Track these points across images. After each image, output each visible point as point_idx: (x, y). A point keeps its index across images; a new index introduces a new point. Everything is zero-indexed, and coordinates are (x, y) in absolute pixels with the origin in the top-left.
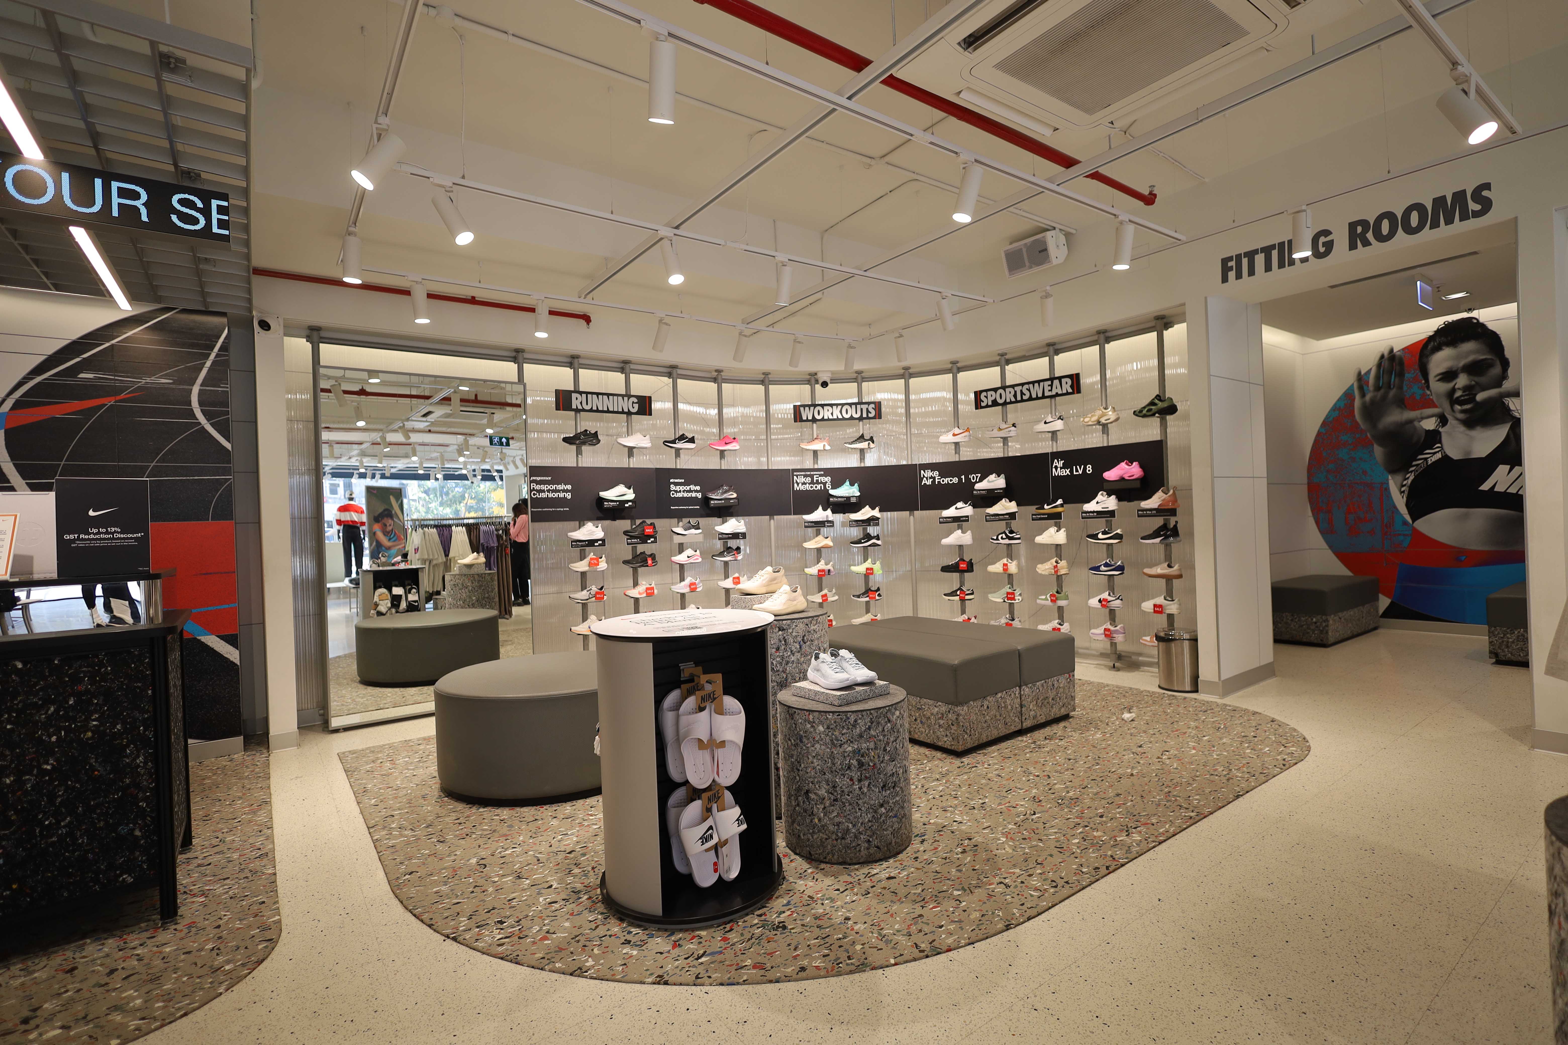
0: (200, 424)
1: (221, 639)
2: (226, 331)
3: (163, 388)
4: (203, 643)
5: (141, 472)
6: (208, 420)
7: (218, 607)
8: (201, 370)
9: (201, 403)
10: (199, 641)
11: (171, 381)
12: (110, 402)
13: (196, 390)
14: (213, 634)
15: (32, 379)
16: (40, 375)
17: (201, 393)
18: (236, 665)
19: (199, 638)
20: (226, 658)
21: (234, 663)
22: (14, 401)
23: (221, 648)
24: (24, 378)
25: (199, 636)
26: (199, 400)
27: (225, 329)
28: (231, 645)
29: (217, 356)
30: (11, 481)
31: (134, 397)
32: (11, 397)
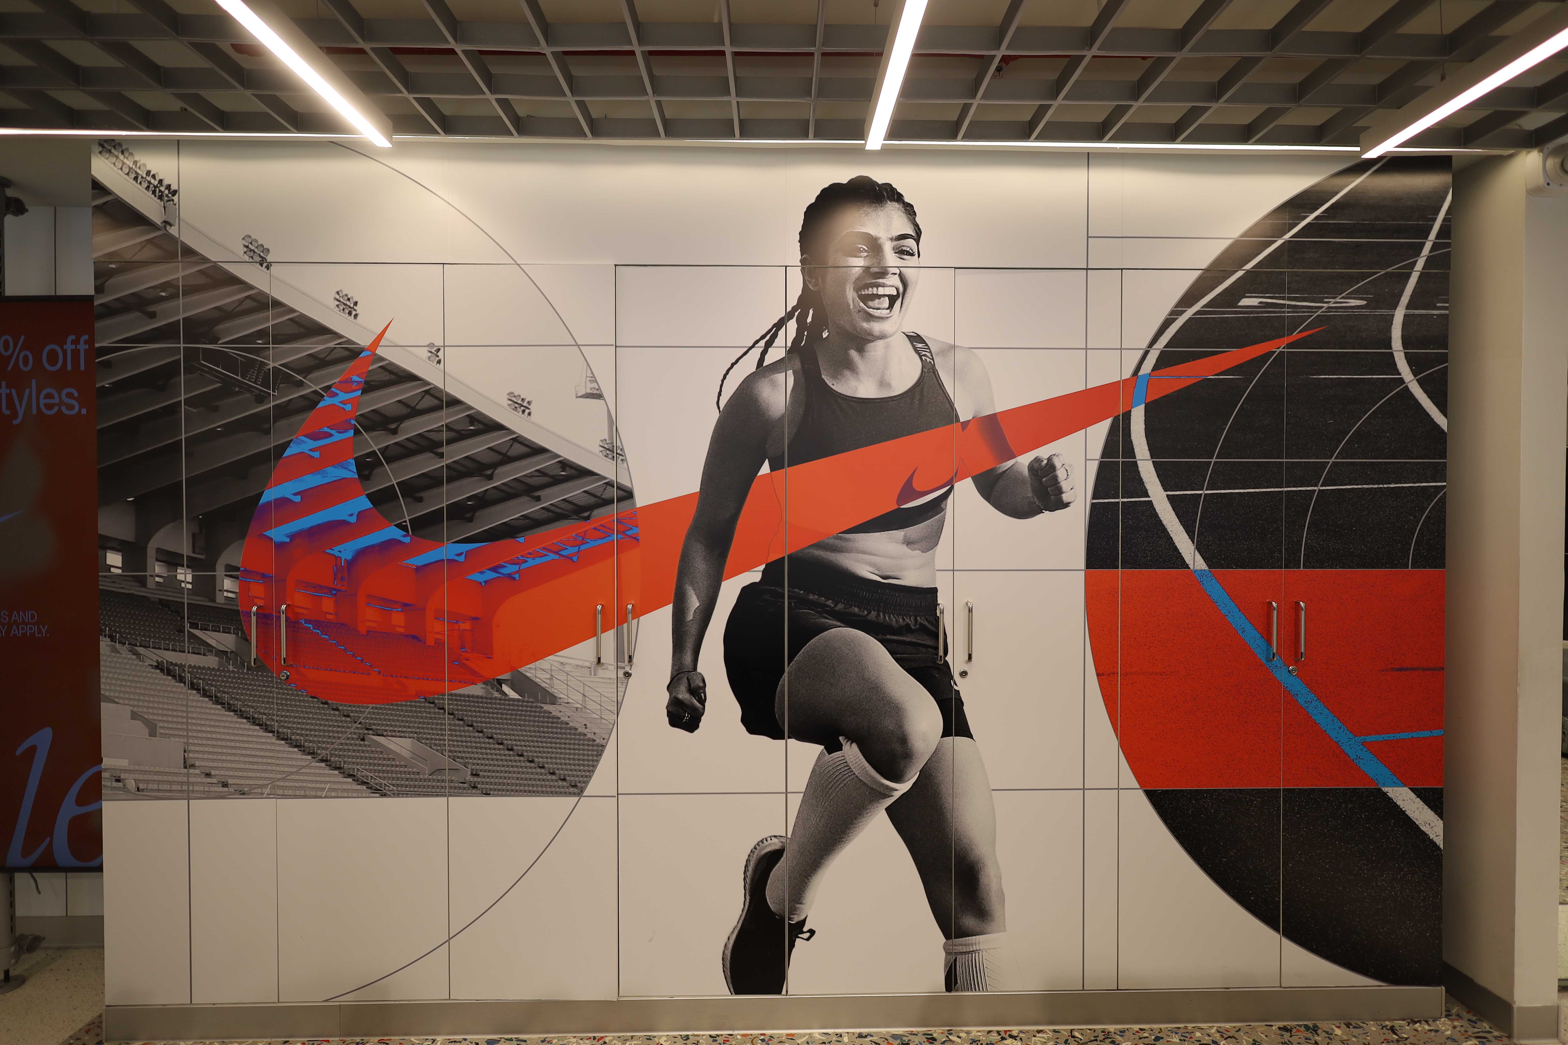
0: (1402, 381)
1: (1418, 796)
2: (1449, 197)
3: (1351, 317)
4: (1390, 799)
5: (1311, 475)
6: (1415, 374)
7: (1415, 735)
8: (1408, 276)
9: (1406, 343)
10: (1385, 794)
11: (1364, 303)
12: (1278, 346)
13: (1399, 315)
14: (1406, 786)
15: (1181, 313)
16: (1190, 305)
17: (1408, 320)
18: (1438, 847)
19: (1385, 789)
20: (1423, 833)
21: (1432, 842)
22: (1158, 352)
23: (1417, 812)
24: (1172, 313)
25: (1384, 785)
26: (1403, 336)
27: (1448, 192)
28: (1431, 808)
29: (1434, 247)
30: (1150, 493)
31: (1310, 335)
32: (1154, 347)
